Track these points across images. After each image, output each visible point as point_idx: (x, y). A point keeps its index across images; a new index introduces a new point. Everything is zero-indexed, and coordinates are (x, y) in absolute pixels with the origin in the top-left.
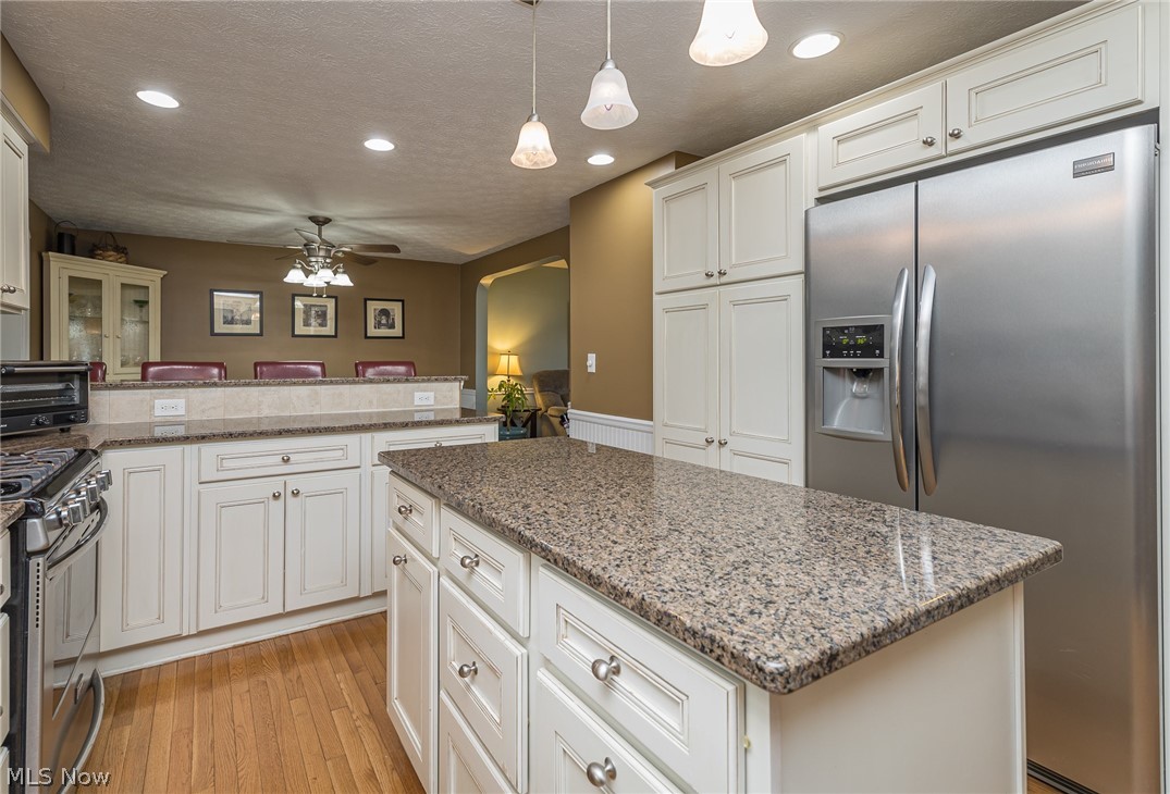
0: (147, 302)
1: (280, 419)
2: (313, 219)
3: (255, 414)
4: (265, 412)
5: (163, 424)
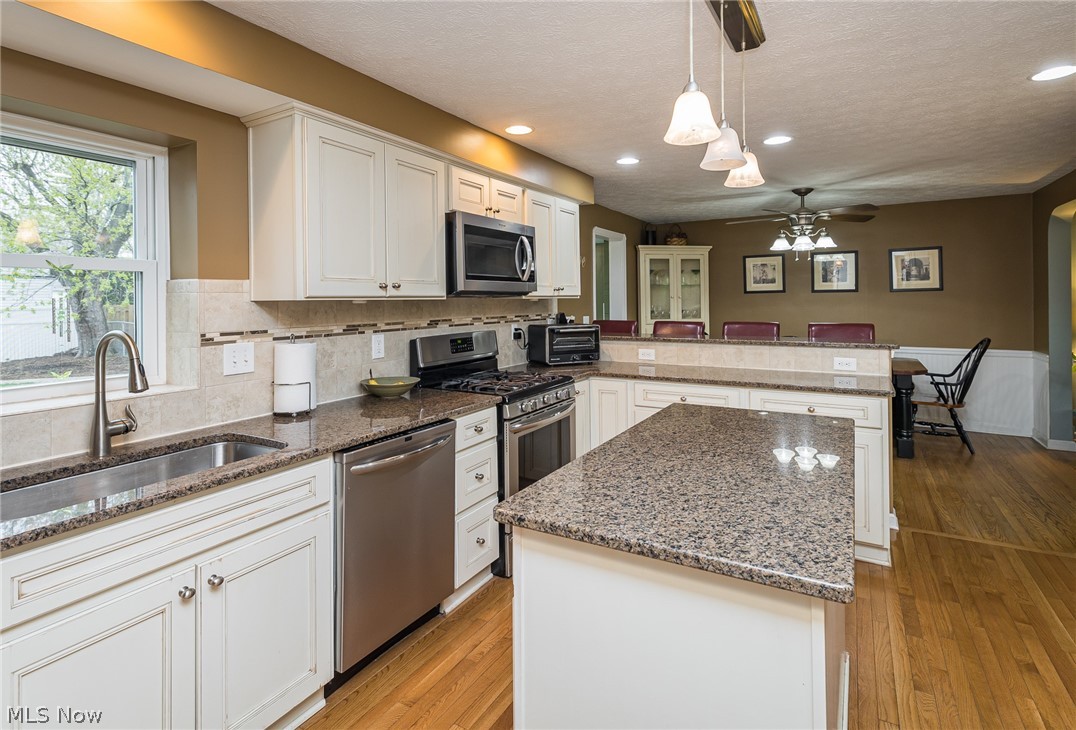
0: (699, 271)
1: (713, 370)
2: (796, 191)
3: (696, 364)
4: (704, 363)
5: (644, 365)
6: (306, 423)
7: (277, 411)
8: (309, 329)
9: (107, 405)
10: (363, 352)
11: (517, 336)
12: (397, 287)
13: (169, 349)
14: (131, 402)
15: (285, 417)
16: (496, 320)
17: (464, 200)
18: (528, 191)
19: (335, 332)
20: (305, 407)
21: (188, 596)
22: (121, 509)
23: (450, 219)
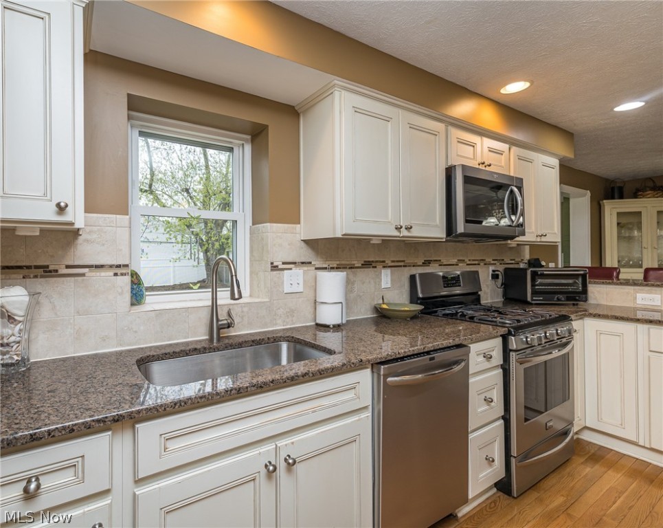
6: (339, 334)
7: (318, 322)
8: (338, 263)
9: (218, 307)
10: (375, 283)
11: (495, 277)
12: (409, 228)
13: (251, 273)
14: (231, 307)
15: (324, 327)
16: (477, 262)
17: (461, 156)
18: (514, 148)
19: (356, 265)
20: (338, 321)
21: (271, 471)
22: (227, 391)
23: (449, 173)
